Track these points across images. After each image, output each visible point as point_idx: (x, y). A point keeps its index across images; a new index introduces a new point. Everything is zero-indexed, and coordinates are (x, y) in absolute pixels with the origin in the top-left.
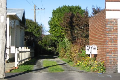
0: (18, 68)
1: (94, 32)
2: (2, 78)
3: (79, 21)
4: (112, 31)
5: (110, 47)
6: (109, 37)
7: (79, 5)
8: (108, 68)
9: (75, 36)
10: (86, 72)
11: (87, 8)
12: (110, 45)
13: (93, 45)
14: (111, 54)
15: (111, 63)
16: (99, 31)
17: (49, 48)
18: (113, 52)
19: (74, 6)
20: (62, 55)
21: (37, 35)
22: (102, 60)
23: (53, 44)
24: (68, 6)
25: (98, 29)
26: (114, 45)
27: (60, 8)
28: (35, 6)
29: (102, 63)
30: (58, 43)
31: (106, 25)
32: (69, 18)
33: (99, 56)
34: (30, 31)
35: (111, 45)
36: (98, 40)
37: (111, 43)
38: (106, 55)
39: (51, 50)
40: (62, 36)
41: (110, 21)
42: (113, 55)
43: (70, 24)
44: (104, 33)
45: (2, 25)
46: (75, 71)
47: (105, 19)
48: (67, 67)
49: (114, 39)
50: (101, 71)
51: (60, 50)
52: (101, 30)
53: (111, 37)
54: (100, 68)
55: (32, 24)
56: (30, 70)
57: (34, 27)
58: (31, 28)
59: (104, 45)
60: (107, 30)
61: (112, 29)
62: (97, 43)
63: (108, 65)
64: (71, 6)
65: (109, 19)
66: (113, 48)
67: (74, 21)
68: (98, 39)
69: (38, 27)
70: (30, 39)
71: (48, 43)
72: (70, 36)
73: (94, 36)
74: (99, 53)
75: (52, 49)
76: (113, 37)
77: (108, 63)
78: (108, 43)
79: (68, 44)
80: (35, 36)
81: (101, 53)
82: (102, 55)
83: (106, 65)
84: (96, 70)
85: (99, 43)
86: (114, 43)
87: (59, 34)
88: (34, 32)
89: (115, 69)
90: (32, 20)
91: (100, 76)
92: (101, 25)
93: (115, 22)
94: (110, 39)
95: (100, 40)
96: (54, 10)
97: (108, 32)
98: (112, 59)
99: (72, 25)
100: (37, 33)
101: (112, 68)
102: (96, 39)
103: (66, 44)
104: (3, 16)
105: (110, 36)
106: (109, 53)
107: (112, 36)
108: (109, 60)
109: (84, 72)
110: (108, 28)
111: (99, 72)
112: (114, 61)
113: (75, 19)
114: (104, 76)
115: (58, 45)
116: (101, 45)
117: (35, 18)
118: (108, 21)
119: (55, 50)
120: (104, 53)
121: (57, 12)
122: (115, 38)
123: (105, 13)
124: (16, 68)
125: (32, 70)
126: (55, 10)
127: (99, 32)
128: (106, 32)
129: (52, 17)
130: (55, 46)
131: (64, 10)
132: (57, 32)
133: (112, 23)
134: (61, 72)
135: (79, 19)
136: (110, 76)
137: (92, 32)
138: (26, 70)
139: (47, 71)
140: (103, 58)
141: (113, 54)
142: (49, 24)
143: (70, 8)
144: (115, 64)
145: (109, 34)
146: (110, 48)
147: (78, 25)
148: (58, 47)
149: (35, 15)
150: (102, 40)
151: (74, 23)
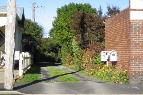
0: (23, 78)
1: (112, 35)
2: (9, 89)
3: (92, 22)
4: (137, 34)
5: (135, 53)
6: (133, 42)
7: (89, 3)
8: (131, 78)
9: (87, 39)
10: (106, 83)
11: (100, 7)
12: (134, 50)
13: (113, 51)
14: (136, 61)
15: (136, 72)
16: (119, 34)
17: (49, 54)
18: (138, 59)
19: (83, 4)
20: (67, 62)
21: (36, 38)
22: (124, 68)
23: (54, 48)
24: (76, 4)
25: (119, 32)
26: (140, 50)
27: (66, 6)
28: (34, 4)
29: (124, 72)
30: (60, 48)
31: (130, 27)
32: (80, 18)
33: (120, 63)
34: (28, 33)
35: (136, 50)
36: (119, 45)
37: (136, 48)
38: (129, 63)
39: (51, 56)
40: (69, 39)
41: (134, 23)
42: (138, 63)
43: (80, 26)
44: (127, 36)
45: (11, 26)
46: (92, 81)
47: (129, 20)
48: (80, 77)
49: (139, 44)
50: (124, 82)
51: (63, 56)
52: (123, 33)
53: (136, 42)
54: (122, 78)
55: (31, 25)
56: (38, 79)
57: (33, 28)
58: (29, 30)
59: (126, 50)
60: (131, 32)
61: (138, 32)
62: (116, 49)
63: (132, 74)
64: (79, 4)
65: (133, 21)
66: (138, 55)
67: (86, 22)
68: (119, 43)
69: (38, 29)
70: (28, 42)
71: (48, 48)
72: (80, 40)
73: (112, 40)
74: (120, 60)
75: (52, 54)
76: (139, 42)
77: (132, 72)
78: (133, 48)
79: (76, 49)
80: (34, 39)
81: (122, 60)
82: (124, 62)
83: (130, 74)
84: (117, 80)
85: (120, 49)
86: (139, 48)
87: (65, 38)
88: (33, 34)
89: (141, 79)
90: (30, 20)
91: (124, 87)
92: (123, 27)
93: (140, 23)
94: (135, 44)
95: (121, 45)
96: (58, 9)
97: (133, 35)
98: (136, 67)
99: (84, 27)
100: (37, 36)
101: (137, 78)
102: (116, 43)
103: (74, 49)
104: (12, 16)
105: (135, 40)
106: (133, 60)
107: (137, 40)
108: (133, 69)
109: (102, 82)
110: (133, 31)
111: (121, 83)
112: (139, 70)
113: (87, 20)
114: (128, 87)
115: (61, 50)
116: (123, 50)
117: (34, 18)
118: (133, 23)
119: (56, 55)
120: (127, 61)
121: (63, 11)
122: (141, 43)
123: (129, 13)
124: (20, 77)
125: (41, 79)
126: (60, 8)
127: (121, 35)
128: (130, 35)
129: (56, 17)
130: (56, 52)
131: (71, 9)
132: (63, 35)
133: (137, 25)
134: (76, 82)
135: (92, 20)
136: (136, 87)
137: (109, 36)
138: (34, 80)
139: (59, 82)
140: (125, 66)
141: (138, 61)
142: (53, 25)
143: (79, 7)
144: (140, 73)
145: (133, 38)
146: (134, 55)
147: (90, 27)
148: (60, 52)
149: (34, 15)
150: (124, 44)
151: (85, 24)
